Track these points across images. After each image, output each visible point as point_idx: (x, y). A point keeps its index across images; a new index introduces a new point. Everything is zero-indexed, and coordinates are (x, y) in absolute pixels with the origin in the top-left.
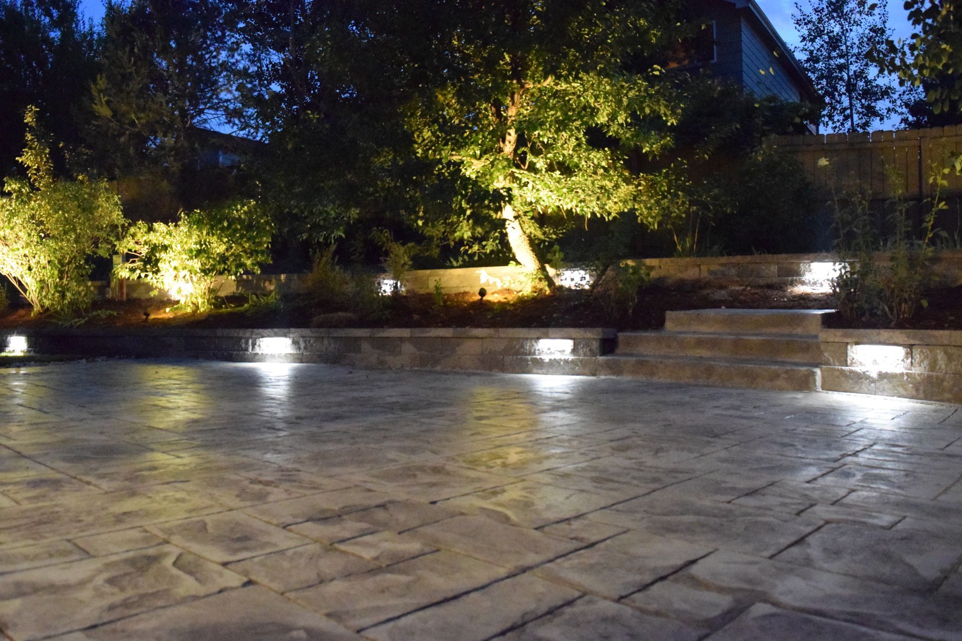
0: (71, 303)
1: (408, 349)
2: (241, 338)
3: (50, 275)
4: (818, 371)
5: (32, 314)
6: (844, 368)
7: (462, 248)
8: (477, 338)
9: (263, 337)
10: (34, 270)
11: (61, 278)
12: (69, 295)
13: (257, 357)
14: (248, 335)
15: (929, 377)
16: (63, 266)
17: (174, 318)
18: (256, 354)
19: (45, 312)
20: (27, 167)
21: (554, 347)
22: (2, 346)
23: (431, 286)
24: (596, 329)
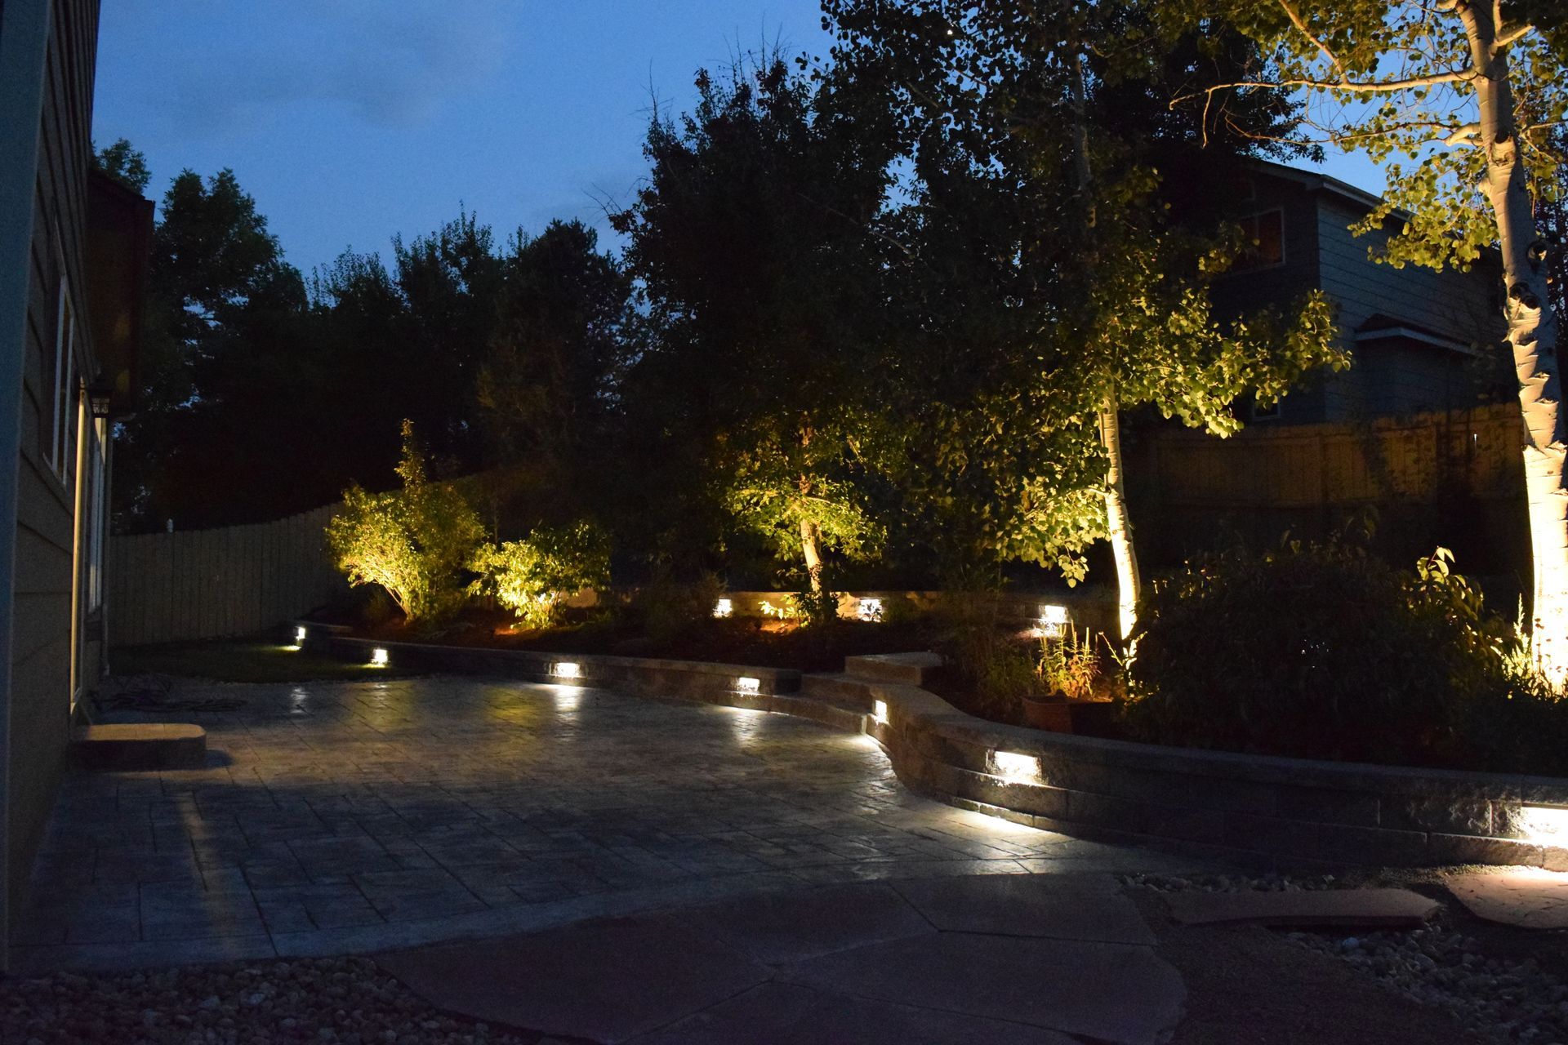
0: (442, 613)
1: (660, 679)
2: (544, 662)
3: (422, 586)
4: (865, 719)
5: (405, 623)
6: (873, 716)
7: (779, 572)
9: (559, 662)
10: (407, 580)
11: (431, 587)
12: (436, 605)
13: (554, 680)
14: (548, 659)
15: (886, 725)
16: (434, 575)
17: (517, 635)
18: (554, 677)
19: (417, 620)
20: (403, 479)
21: (748, 685)
22: (369, 657)
23: (753, 608)
24: (774, 670)
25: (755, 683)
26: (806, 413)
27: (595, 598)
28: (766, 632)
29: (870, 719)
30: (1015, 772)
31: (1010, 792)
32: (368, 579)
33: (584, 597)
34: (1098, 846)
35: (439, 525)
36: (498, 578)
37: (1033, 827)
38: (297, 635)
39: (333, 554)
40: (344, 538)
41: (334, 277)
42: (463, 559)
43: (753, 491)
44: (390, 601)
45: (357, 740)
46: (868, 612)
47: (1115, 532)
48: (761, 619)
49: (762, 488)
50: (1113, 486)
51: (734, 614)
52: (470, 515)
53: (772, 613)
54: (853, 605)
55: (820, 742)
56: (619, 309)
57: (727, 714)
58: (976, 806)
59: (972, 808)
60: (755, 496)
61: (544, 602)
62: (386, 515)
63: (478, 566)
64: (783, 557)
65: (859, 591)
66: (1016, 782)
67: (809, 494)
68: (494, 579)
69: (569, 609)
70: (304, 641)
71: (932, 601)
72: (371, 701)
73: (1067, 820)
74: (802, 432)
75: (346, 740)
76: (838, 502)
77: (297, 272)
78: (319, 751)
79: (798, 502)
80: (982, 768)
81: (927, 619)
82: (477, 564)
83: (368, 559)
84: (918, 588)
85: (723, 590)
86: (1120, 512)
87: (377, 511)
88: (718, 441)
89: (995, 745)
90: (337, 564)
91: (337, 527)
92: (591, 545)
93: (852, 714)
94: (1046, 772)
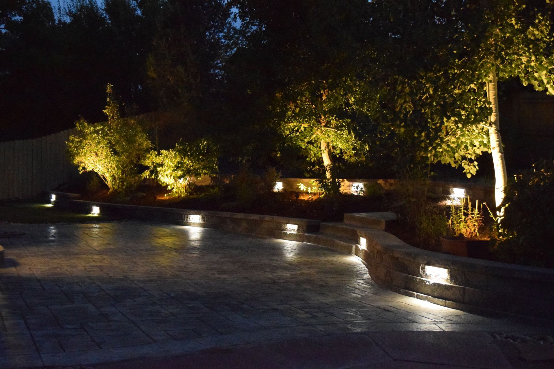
0: (127, 188)
1: (244, 224)
2: (182, 214)
3: (118, 173)
4: (354, 247)
5: (109, 193)
6: (358, 246)
7: (309, 168)
8: (267, 221)
9: (191, 214)
10: (110, 170)
11: (123, 174)
12: (125, 183)
13: (188, 224)
14: (185, 213)
15: (366, 251)
16: (124, 168)
17: (169, 199)
18: (188, 222)
19: (115, 191)
20: (107, 116)
21: (292, 228)
22: (90, 211)
23: (295, 187)
24: (304, 220)
25: (295, 227)
26: (324, 82)
27: (210, 181)
28: (302, 200)
29: (357, 247)
30: (436, 276)
31: (433, 288)
32: (89, 169)
33: (204, 180)
34: (480, 318)
35: (127, 140)
36: (158, 169)
37: (445, 306)
38: (52, 198)
39: (70, 156)
40: (76, 147)
41: (69, 6)
42: (139, 159)
43: (295, 124)
44: (101, 181)
45: (84, 254)
46: (356, 190)
47: (494, 148)
48: (299, 193)
49: (300, 122)
50: (493, 123)
51: (284, 190)
52: (144, 135)
53: (305, 190)
54: (349, 186)
55: (330, 258)
56: (223, 24)
57: (280, 243)
58: (414, 294)
59: (411, 296)
60: (296, 126)
61: (183, 183)
62: (98, 135)
63: (148, 163)
64: (311, 160)
65: (352, 178)
66: (436, 282)
67: (326, 126)
68: (156, 170)
69: (196, 186)
70: (55, 201)
71: (391, 185)
72: (92, 234)
73: (464, 303)
74: (322, 92)
75: (77, 254)
76: (341, 130)
77: (49, 3)
78: (64, 259)
79: (319, 130)
80: (418, 274)
81: (388, 194)
82: (147, 161)
83: (89, 158)
84: (385, 178)
85: (279, 177)
86: (496, 137)
87: (94, 133)
88: (276, 96)
89: (425, 262)
90: (73, 161)
91: (72, 141)
92: (208, 152)
93: (347, 244)
94: (453, 277)
